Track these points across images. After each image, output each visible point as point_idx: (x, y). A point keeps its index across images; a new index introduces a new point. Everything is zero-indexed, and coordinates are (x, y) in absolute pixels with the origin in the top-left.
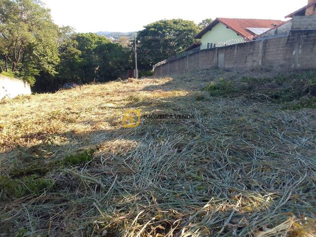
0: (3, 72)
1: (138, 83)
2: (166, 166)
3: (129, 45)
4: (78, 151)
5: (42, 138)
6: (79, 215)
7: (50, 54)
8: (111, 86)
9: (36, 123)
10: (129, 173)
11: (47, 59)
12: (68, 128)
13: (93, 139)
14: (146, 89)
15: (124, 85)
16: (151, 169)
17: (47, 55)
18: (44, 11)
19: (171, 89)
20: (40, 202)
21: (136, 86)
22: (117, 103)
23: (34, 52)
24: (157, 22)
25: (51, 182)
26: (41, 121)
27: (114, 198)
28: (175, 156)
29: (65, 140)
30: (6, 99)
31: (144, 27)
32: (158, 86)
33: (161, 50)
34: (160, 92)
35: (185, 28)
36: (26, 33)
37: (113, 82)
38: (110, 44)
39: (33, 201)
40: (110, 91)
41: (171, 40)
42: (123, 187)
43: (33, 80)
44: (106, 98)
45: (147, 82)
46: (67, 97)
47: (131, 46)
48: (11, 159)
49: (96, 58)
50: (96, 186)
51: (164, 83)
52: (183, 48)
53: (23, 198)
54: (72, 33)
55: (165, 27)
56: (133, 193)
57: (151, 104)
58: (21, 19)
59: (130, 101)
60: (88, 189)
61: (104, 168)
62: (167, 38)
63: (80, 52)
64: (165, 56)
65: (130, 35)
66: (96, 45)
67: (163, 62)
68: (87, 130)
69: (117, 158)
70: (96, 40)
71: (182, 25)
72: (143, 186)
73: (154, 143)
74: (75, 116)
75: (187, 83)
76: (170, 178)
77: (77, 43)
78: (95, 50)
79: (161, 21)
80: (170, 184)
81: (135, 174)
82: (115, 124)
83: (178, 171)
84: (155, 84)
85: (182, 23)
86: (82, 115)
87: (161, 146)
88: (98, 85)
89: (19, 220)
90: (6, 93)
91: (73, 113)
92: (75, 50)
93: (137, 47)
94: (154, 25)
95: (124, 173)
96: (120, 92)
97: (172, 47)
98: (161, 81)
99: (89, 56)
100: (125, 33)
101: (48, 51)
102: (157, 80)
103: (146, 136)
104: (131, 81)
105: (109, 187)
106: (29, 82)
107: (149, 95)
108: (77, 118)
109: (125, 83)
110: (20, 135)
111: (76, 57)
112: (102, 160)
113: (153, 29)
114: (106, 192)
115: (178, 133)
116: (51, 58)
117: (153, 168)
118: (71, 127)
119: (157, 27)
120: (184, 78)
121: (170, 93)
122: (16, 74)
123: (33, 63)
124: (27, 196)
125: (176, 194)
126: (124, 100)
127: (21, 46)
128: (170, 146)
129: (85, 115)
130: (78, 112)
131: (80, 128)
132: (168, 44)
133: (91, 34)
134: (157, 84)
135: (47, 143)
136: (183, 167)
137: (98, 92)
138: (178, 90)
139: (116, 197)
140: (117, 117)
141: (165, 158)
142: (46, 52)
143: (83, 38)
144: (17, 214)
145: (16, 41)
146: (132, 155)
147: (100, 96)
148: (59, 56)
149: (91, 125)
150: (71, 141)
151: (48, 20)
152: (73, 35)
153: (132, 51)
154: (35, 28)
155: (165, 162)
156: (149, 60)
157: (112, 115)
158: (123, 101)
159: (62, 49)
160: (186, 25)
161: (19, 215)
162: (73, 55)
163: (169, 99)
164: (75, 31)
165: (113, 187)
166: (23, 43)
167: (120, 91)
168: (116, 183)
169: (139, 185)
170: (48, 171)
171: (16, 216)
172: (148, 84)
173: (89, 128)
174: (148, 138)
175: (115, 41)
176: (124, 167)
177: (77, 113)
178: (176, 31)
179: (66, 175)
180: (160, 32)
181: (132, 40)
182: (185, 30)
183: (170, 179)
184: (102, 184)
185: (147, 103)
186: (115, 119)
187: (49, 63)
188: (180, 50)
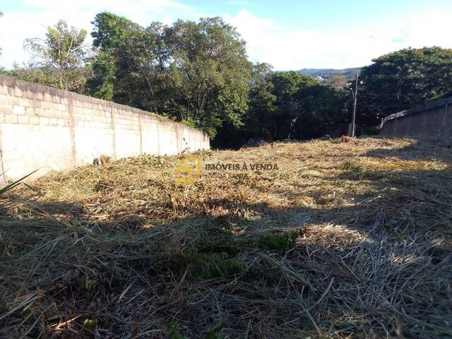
0: (184, 121)
1: (356, 144)
2: (411, 280)
3: (345, 88)
4: (274, 232)
5: (229, 207)
6: (279, 322)
7: (238, 99)
8: (314, 146)
9: (220, 187)
10: (350, 280)
11: (233, 106)
12: (259, 198)
13: (293, 219)
14: (371, 154)
15: (335, 145)
16: (386, 280)
17: (234, 101)
18: (238, 44)
19: (414, 157)
20: (229, 290)
21: (353, 149)
22: (324, 171)
23: (220, 97)
24: (395, 53)
25: (244, 267)
26: (226, 185)
27: (329, 311)
28: (429, 268)
29: (255, 215)
30: (185, 153)
31: (373, 61)
32: (391, 151)
33: (398, 95)
34: (395, 161)
35: (445, 61)
36: (215, 73)
37: (317, 141)
38: (318, 86)
39: (222, 287)
40: (314, 153)
41: (416, 80)
42: (341, 298)
43: (213, 132)
44: (308, 162)
45: (371, 143)
46: (255, 157)
47: (349, 89)
48: (196, 227)
49: (296, 105)
50: (303, 287)
51: (402, 147)
52: (438, 92)
53: (210, 280)
54: (267, 72)
55: (409, 60)
56: (357, 310)
57: (381, 177)
58: (210, 56)
59: (345, 171)
60: (292, 289)
61: (312, 263)
62: (411, 76)
63: (274, 98)
64: (403, 105)
65: (349, 72)
66: (298, 88)
67: (401, 114)
68: (284, 205)
69: (330, 253)
70: (298, 81)
71: (440, 57)
72: (373, 304)
73: (389, 241)
74: (267, 183)
75: (444, 149)
76: (420, 301)
77: (272, 86)
78: (294, 95)
79: (402, 52)
80: (420, 312)
81: (360, 283)
82: (323, 202)
83: (435, 293)
84: (385, 148)
85: (440, 53)
86: (277, 183)
87: (402, 246)
88: (294, 144)
89: (205, 308)
90: (186, 146)
91: (265, 179)
92: (269, 95)
93: (358, 90)
94: (391, 57)
95: (342, 278)
96: (329, 156)
97: (417, 91)
98: (397, 144)
99: (286, 104)
100: (341, 71)
101: (236, 95)
102: (390, 142)
103: (375, 227)
104: (346, 141)
105: (322, 293)
106: (209, 134)
107: (375, 163)
108: (269, 187)
109: (336, 143)
110: (202, 200)
111: (269, 104)
112: (307, 250)
113: (387, 64)
114: (316, 300)
115: (433, 230)
116: (238, 105)
117: (388, 279)
118: (262, 198)
119: (395, 60)
120: (438, 141)
121: (413, 164)
122: (196, 124)
123: (216, 111)
124: (215, 279)
125: (432, 329)
126: (336, 168)
127: (206, 89)
128: (419, 249)
129: (280, 184)
130: (270, 178)
131: (275, 200)
132: (412, 86)
133: (293, 73)
134: (389, 148)
135: (237, 214)
136: (444, 288)
137: (296, 153)
138: (429, 160)
139: (331, 311)
140: (326, 191)
141: (409, 268)
142: (233, 97)
143: (281, 78)
144: (204, 300)
145: (202, 83)
146: (354, 253)
147: (299, 158)
148: (248, 103)
149: (289, 199)
150: (262, 216)
151: (241, 56)
152: (269, 75)
153: (351, 96)
154: (224, 67)
155: (411, 274)
156: (376, 111)
157: (319, 188)
158: (334, 170)
159: (253, 94)
160: (447, 57)
161: (206, 301)
162: (265, 102)
163: (412, 173)
164: (272, 70)
165: (326, 295)
166: (209, 86)
167: (329, 153)
168: (331, 289)
169: (367, 300)
170: (239, 251)
171: (203, 302)
172: (373, 147)
173: (285, 202)
174: (378, 231)
175: (324, 82)
176: (341, 268)
177: (270, 180)
178: (428, 66)
179: (262, 262)
180: (399, 67)
181: (352, 80)
182: (443, 65)
183: (419, 304)
184: (311, 286)
185: (373, 176)
186: (324, 195)
187: (235, 111)
188: (432, 95)
